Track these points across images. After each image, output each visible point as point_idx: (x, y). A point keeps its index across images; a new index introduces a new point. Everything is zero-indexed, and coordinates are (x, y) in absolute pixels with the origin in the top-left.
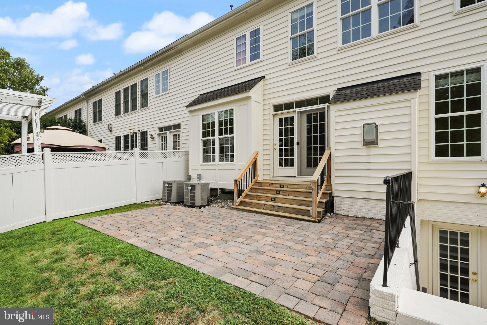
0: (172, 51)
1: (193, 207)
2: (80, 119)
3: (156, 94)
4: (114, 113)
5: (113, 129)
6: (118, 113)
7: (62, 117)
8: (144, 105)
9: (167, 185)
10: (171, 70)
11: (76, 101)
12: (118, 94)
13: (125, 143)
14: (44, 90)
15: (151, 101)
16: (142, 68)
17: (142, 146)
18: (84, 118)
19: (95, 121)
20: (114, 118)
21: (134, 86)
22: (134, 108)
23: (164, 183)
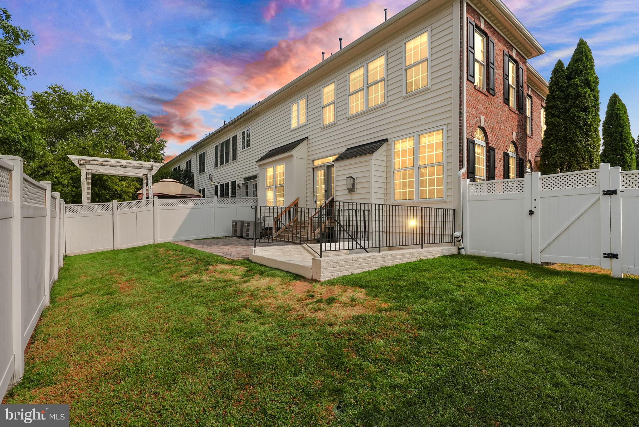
0: (252, 114)
1: (248, 239)
2: (190, 170)
3: (243, 149)
4: (214, 165)
5: (213, 179)
6: (216, 165)
7: (176, 168)
8: (234, 158)
9: (234, 224)
10: (252, 128)
11: (186, 153)
12: (217, 148)
13: (221, 192)
14: (164, 142)
15: (239, 155)
16: (232, 126)
17: (232, 195)
18: (193, 169)
19: (200, 172)
20: (214, 170)
21: (228, 141)
22: (227, 161)
23: (233, 222)
